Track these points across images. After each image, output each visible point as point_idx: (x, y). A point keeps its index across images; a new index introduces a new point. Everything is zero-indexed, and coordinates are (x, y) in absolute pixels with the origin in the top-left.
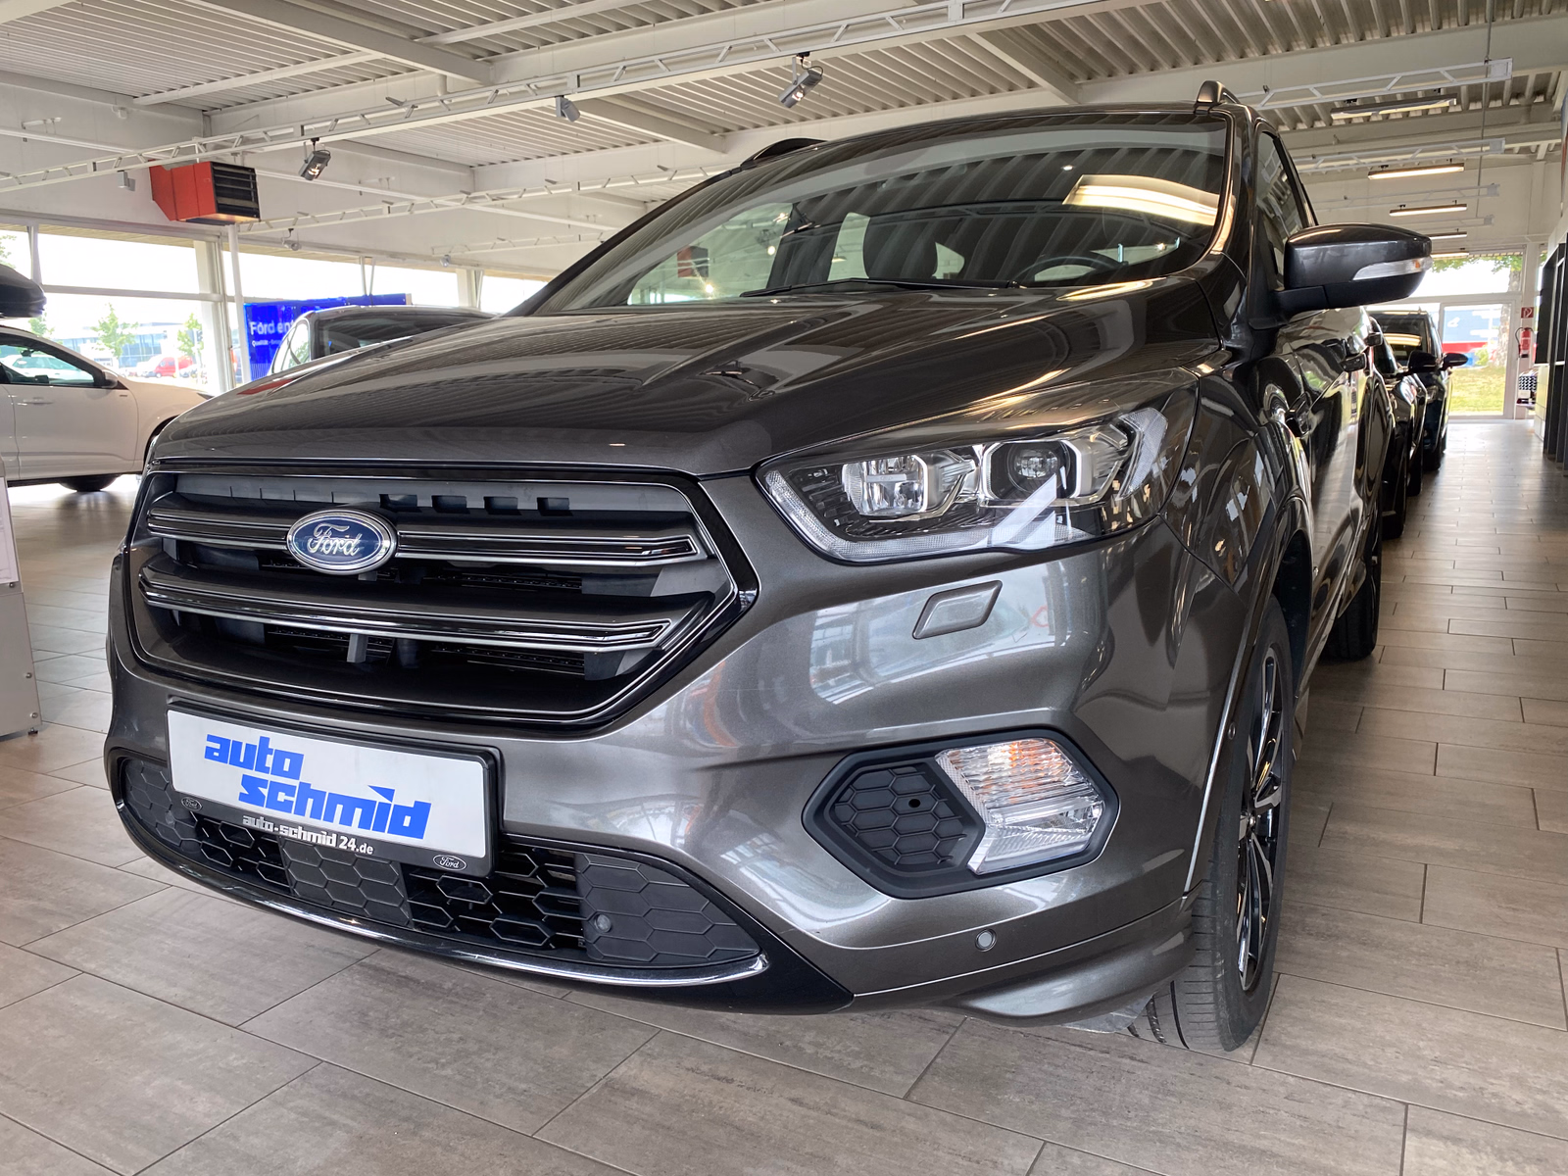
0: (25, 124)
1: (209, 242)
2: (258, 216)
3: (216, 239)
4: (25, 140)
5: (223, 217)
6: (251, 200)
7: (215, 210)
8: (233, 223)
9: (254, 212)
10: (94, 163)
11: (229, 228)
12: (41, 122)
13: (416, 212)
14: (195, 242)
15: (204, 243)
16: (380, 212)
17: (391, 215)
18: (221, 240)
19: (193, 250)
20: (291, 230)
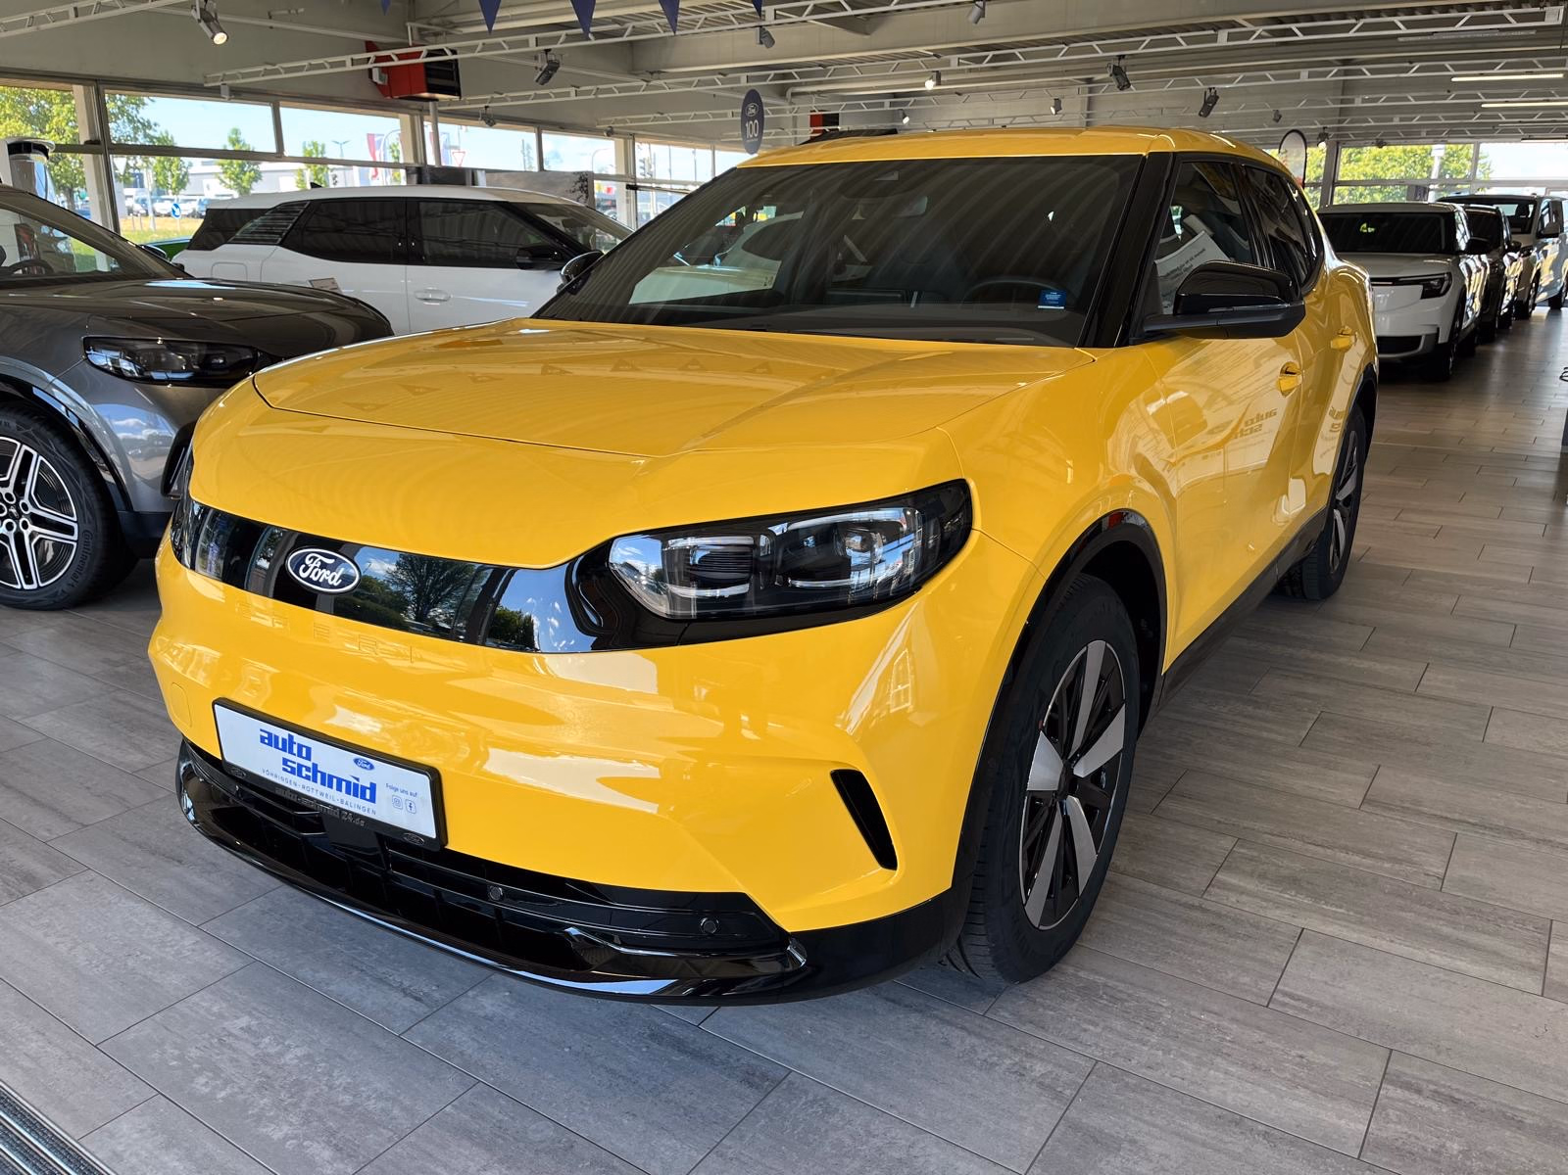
0: (272, 13)
1: (412, 115)
2: (459, 95)
3: (418, 112)
4: (271, 28)
5: (426, 95)
6: (453, 79)
7: (425, 89)
8: (437, 100)
9: (455, 91)
10: (352, 59)
11: (431, 103)
12: (286, 12)
13: (600, 96)
14: (400, 115)
15: (407, 117)
16: (568, 94)
17: (578, 98)
18: (423, 112)
19: (397, 121)
20: (486, 107)
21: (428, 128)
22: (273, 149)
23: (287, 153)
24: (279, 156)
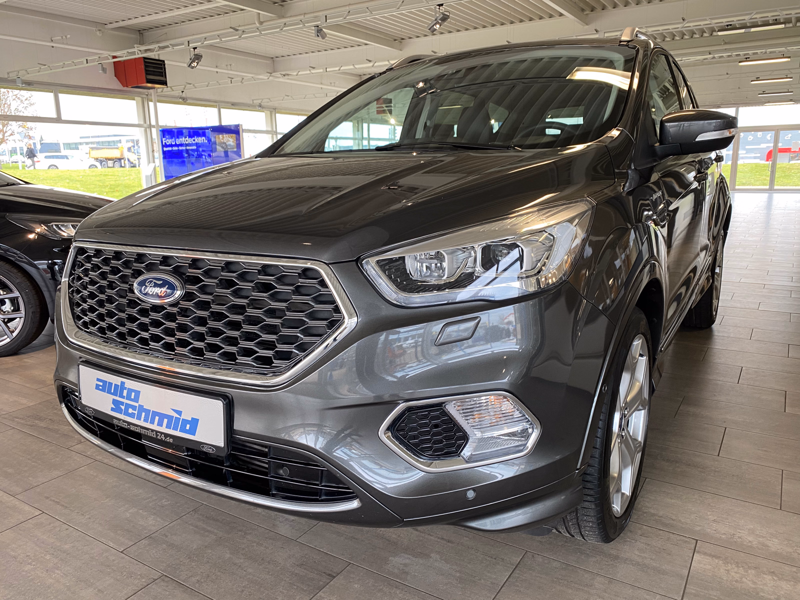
0: (52, 39)
1: (143, 98)
2: (166, 85)
4: (53, 47)
5: (149, 85)
6: (163, 76)
7: (145, 81)
8: (154, 88)
9: (164, 83)
10: (87, 60)
11: (152, 91)
12: (60, 38)
13: (245, 83)
14: (136, 98)
15: (140, 98)
16: (227, 83)
17: (232, 85)
18: (148, 97)
19: (134, 102)
20: (182, 92)
21: (151, 104)
22: (54, 116)
23: (64, 118)
24: (58, 120)
